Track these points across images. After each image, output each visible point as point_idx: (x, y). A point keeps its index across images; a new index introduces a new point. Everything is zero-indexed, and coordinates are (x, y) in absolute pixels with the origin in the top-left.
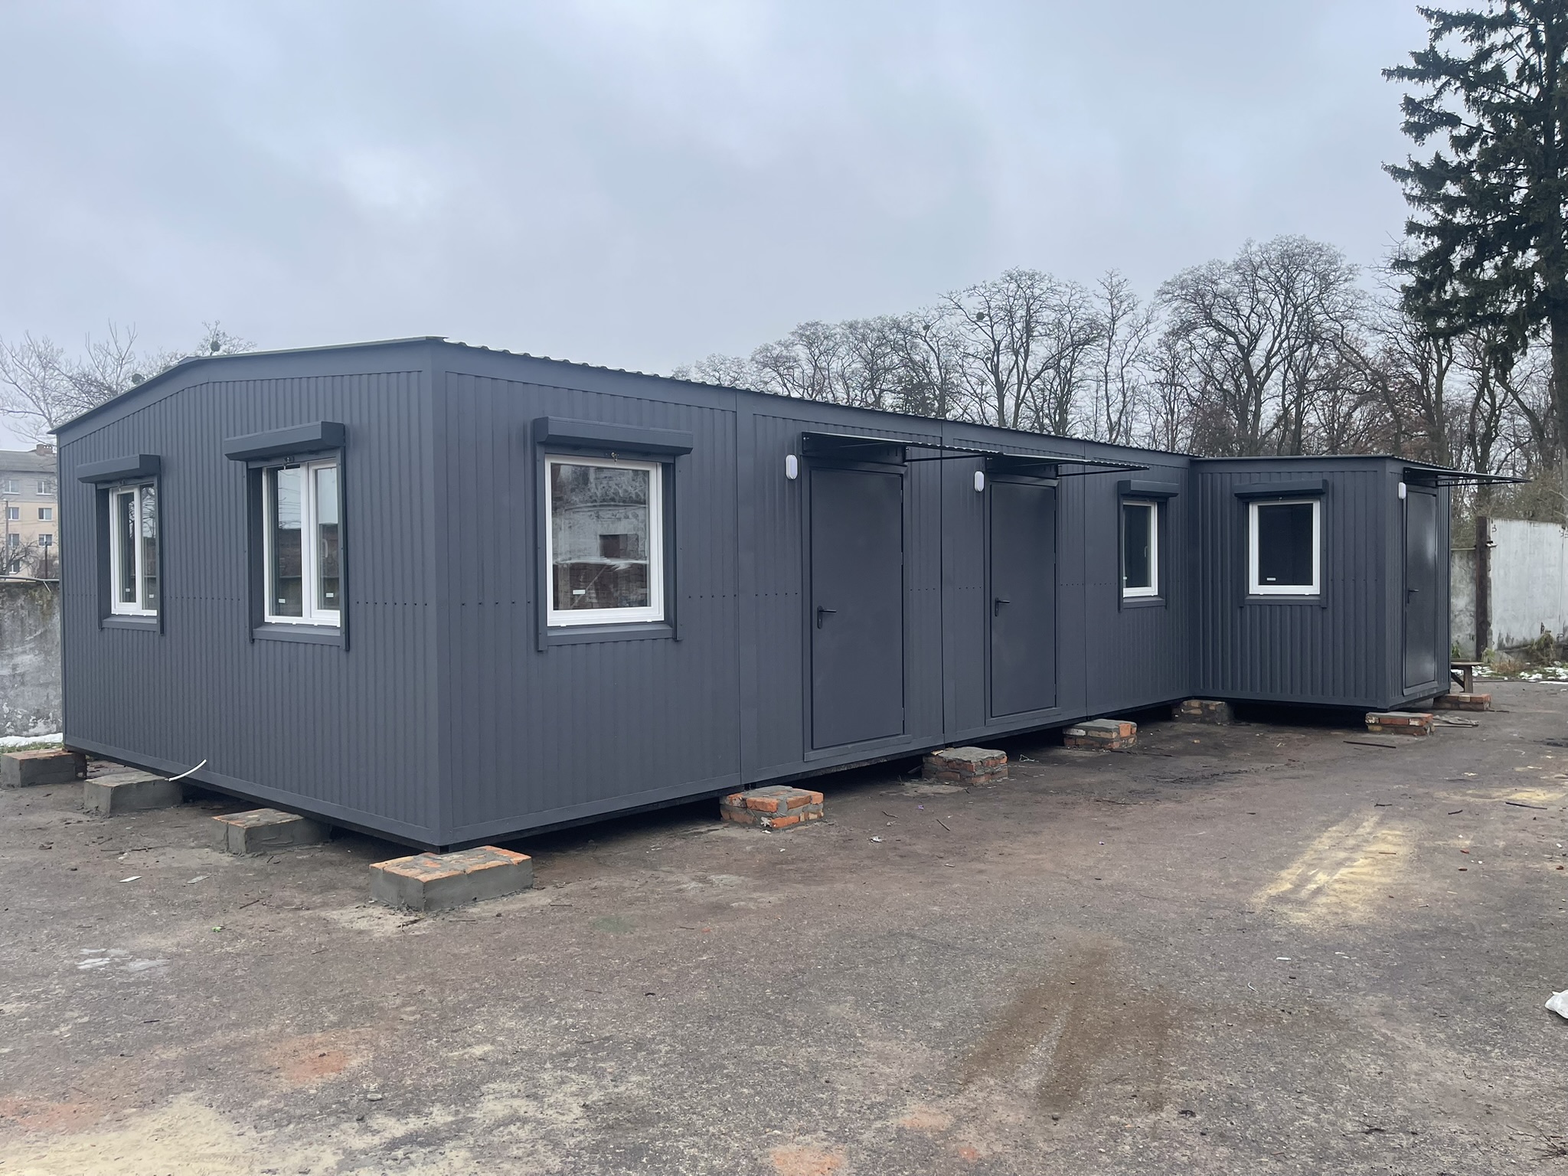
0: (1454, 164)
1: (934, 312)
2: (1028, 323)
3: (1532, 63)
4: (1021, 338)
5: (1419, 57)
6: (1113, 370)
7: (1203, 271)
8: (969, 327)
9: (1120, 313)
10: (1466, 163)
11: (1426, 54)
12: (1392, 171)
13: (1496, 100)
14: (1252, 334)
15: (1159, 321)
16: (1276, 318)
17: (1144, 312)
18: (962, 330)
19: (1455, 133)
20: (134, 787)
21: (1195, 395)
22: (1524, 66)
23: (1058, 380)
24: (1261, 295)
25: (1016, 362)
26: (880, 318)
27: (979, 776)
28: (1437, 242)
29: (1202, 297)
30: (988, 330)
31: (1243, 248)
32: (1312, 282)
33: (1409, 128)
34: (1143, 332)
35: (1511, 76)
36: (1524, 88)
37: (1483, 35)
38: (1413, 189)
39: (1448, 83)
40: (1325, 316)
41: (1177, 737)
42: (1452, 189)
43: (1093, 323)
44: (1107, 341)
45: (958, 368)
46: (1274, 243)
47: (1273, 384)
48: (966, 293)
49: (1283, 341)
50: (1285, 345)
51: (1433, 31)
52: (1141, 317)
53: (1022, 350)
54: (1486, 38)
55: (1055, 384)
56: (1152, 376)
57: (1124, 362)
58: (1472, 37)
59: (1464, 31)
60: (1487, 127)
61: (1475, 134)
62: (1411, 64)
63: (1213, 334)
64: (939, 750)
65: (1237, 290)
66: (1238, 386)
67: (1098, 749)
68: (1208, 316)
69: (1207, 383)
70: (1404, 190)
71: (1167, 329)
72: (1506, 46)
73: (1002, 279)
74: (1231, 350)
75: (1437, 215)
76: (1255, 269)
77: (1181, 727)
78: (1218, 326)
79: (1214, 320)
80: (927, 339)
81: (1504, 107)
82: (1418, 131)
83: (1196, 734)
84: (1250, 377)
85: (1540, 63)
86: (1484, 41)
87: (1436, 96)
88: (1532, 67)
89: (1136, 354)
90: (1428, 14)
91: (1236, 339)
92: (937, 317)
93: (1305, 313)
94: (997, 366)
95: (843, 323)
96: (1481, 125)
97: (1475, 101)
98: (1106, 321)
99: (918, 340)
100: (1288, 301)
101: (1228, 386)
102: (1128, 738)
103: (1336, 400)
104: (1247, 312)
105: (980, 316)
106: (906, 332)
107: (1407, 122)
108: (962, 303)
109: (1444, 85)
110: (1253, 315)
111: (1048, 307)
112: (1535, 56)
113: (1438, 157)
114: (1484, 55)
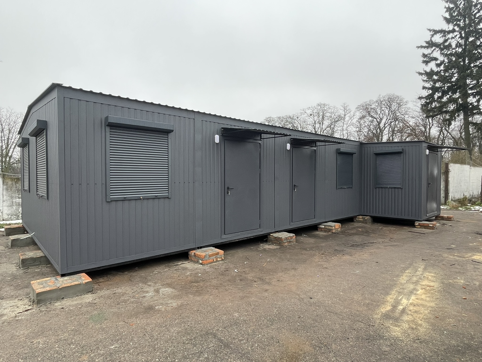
0: (436, 71)
1: (299, 114)
2: (323, 116)
3: (460, 42)
4: (321, 120)
5: (427, 42)
6: (344, 128)
7: (368, 102)
8: (308, 118)
9: (347, 114)
10: (439, 70)
11: (429, 41)
12: (419, 73)
13: (449, 52)
14: (380, 118)
15: (357, 115)
16: (387, 114)
17: (353, 113)
18: (307, 118)
19: (437, 62)
21: (366, 134)
22: (457, 43)
23: (331, 131)
24: (383, 109)
25: (320, 126)
26: (286, 116)
27: (285, 243)
28: (430, 92)
29: (368, 109)
30: (313, 118)
31: (378, 97)
32: (396, 105)
33: (424, 62)
34: (352, 118)
35: (454, 46)
36: (457, 49)
37: (446, 36)
38: (424, 78)
39: (435, 49)
40: (400, 114)
41: (354, 228)
42: (435, 77)
43: (339, 116)
44: (343, 121)
45: (306, 128)
46: (386, 95)
47: (386, 132)
48: (307, 109)
49: (389, 120)
50: (389, 121)
51: (431, 35)
52: (352, 115)
53: (321, 123)
54: (447, 36)
55: (330, 132)
56: (355, 129)
57: (348, 126)
58: (443, 36)
59: (440, 35)
60: (446, 60)
61: (442, 62)
62: (425, 44)
63: (370, 119)
64: (272, 233)
65: (377, 107)
66: (377, 132)
67: (328, 232)
68: (369, 114)
69: (369, 131)
70: (422, 78)
71: (359, 117)
72: (452, 38)
73: (317, 105)
74: (375, 123)
75: (431, 84)
76: (381, 102)
77: (356, 224)
78: (372, 117)
79: (371, 115)
80: (298, 121)
81: (451, 54)
82: (426, 62)
83: (361, 227)
84: (380, 130)
85: (462, 42)
87: (431, 53)
88: (460, 43)
89: (351, 124)
90: (430, 30)
91: (376, 120)
92: (300, 115)
93: (394, 112)
94: (315, 127)
95: (277, 117)
96: (444, 60)
97: (443, 54)
98: (343, 116)
99: (295, 121)
100: (390, 110)
101: (374, 131)
102: (338, 229)
103: (402, 136)
104: (379, 113)
105: (311, 115)
106: (292, 119)
107: (423, 60)
108: (306, 112)
110: (381, 114)
111: (328, 112)
112: (461, 40)
113: (431, 69)
114: (446, 41)
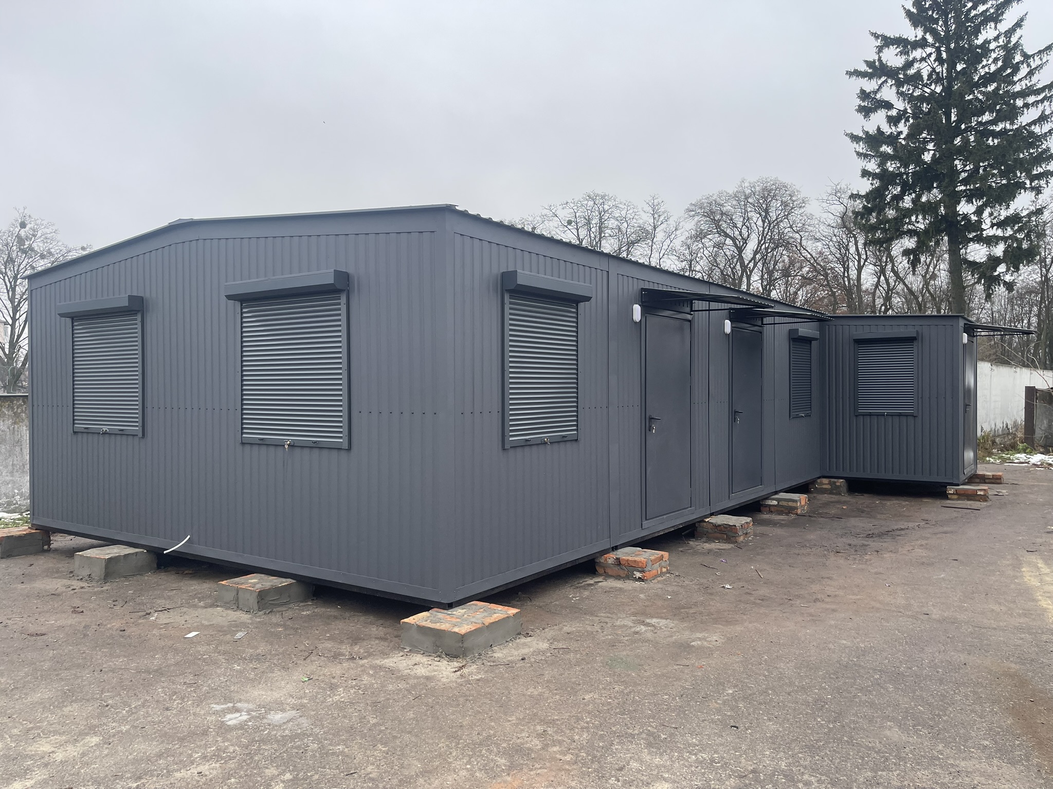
0: (888, 133)
1: (538, 218)
2: (600, 228)
3: (937, 71)
4: (596, 238)
5: (869, 64)
7: (715, 197)
8: (562, 230)
9: (659, 223)
10: (895, 133)
11: (874, 62)
12: (850, 137)
13: (917, 91)
14: (743, 238)
15: (683, 229)
16: (759, 229)
17: (674, 224)
18: (557, 231)
19: (890, 113)
20: (122, 558)
22: (931, 72)
24: (750, 215)
28: (877, 183)
29: (714, 214)
30: (575, 232)
31: (739, 184)
32: (780, 208)
33: (861, 109)
34: (673, 236)
35: (926, 78)
36: (933, 87)
37: (908, 52)
38: (862, 148)
39: (886, 81)
40: (790, 229)
42: (886, 149)
43: (642, 229)
44: (650, 241)
46: (758, 182)
48: (561, 206)
51: (877, 47)
52: (672, 226)
54: (910, 54)
57: (661, 255)
58: (901, 53)
59: (896, 48)
60: (909, 111)
61: (902, 115)
62: (863, 68)
63: (719, 238)
64: (708, 518)
65: (735, 211)
66: (735, 272)
67: (787, 514)
68: (718, 226)
70: (856, 149)
71: (687, 234)
72: (923, 59)
73: (584, 197)
74: (730, 250)
76: (747, 198)
78: (723, 233)
79: (721, 230)
81: (922, 98)
82: (866, 111)
84: (743, 266)
85: (942, 71)
86: (909, 55)
87: (878, 90)
88: (938, 74)
89: (669, 250)
90: (876, 36)
91: (733, 242)
92: (540, 222)
96: (906, 109)
97: (903, 94)
98: (650, 228)
100: (767, 218)
101: (728, 271)
102: (806, 505)
105: (570, 222)
107: (860, 106)
108: (558, 213)
109: (883, 83)
110: (744, 227)
111: (613, 218)
112: (939, 67)
113: (879, 129)
114: (909, 64)
